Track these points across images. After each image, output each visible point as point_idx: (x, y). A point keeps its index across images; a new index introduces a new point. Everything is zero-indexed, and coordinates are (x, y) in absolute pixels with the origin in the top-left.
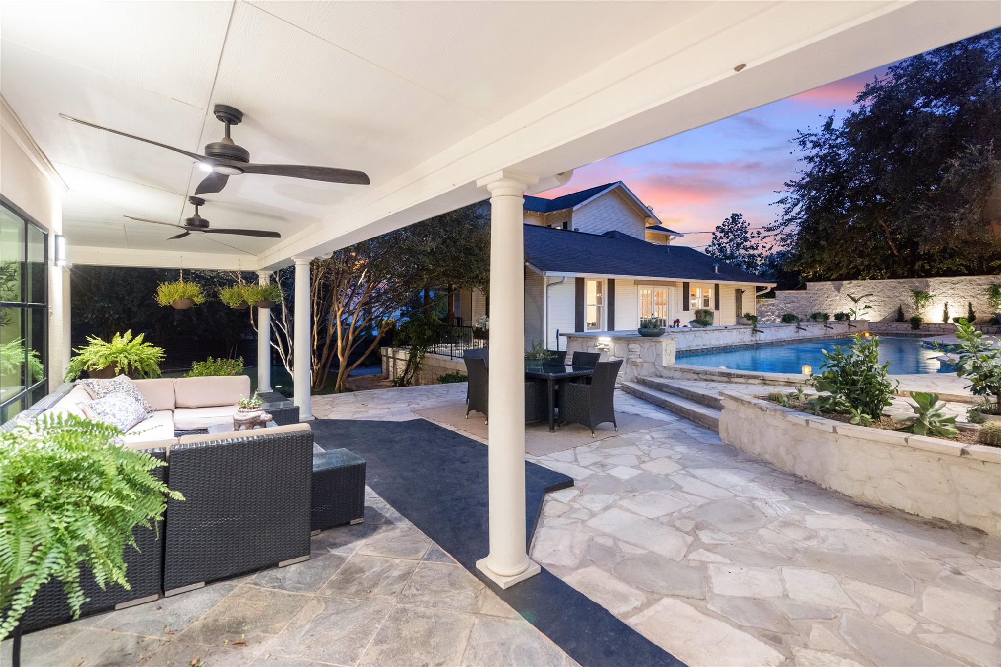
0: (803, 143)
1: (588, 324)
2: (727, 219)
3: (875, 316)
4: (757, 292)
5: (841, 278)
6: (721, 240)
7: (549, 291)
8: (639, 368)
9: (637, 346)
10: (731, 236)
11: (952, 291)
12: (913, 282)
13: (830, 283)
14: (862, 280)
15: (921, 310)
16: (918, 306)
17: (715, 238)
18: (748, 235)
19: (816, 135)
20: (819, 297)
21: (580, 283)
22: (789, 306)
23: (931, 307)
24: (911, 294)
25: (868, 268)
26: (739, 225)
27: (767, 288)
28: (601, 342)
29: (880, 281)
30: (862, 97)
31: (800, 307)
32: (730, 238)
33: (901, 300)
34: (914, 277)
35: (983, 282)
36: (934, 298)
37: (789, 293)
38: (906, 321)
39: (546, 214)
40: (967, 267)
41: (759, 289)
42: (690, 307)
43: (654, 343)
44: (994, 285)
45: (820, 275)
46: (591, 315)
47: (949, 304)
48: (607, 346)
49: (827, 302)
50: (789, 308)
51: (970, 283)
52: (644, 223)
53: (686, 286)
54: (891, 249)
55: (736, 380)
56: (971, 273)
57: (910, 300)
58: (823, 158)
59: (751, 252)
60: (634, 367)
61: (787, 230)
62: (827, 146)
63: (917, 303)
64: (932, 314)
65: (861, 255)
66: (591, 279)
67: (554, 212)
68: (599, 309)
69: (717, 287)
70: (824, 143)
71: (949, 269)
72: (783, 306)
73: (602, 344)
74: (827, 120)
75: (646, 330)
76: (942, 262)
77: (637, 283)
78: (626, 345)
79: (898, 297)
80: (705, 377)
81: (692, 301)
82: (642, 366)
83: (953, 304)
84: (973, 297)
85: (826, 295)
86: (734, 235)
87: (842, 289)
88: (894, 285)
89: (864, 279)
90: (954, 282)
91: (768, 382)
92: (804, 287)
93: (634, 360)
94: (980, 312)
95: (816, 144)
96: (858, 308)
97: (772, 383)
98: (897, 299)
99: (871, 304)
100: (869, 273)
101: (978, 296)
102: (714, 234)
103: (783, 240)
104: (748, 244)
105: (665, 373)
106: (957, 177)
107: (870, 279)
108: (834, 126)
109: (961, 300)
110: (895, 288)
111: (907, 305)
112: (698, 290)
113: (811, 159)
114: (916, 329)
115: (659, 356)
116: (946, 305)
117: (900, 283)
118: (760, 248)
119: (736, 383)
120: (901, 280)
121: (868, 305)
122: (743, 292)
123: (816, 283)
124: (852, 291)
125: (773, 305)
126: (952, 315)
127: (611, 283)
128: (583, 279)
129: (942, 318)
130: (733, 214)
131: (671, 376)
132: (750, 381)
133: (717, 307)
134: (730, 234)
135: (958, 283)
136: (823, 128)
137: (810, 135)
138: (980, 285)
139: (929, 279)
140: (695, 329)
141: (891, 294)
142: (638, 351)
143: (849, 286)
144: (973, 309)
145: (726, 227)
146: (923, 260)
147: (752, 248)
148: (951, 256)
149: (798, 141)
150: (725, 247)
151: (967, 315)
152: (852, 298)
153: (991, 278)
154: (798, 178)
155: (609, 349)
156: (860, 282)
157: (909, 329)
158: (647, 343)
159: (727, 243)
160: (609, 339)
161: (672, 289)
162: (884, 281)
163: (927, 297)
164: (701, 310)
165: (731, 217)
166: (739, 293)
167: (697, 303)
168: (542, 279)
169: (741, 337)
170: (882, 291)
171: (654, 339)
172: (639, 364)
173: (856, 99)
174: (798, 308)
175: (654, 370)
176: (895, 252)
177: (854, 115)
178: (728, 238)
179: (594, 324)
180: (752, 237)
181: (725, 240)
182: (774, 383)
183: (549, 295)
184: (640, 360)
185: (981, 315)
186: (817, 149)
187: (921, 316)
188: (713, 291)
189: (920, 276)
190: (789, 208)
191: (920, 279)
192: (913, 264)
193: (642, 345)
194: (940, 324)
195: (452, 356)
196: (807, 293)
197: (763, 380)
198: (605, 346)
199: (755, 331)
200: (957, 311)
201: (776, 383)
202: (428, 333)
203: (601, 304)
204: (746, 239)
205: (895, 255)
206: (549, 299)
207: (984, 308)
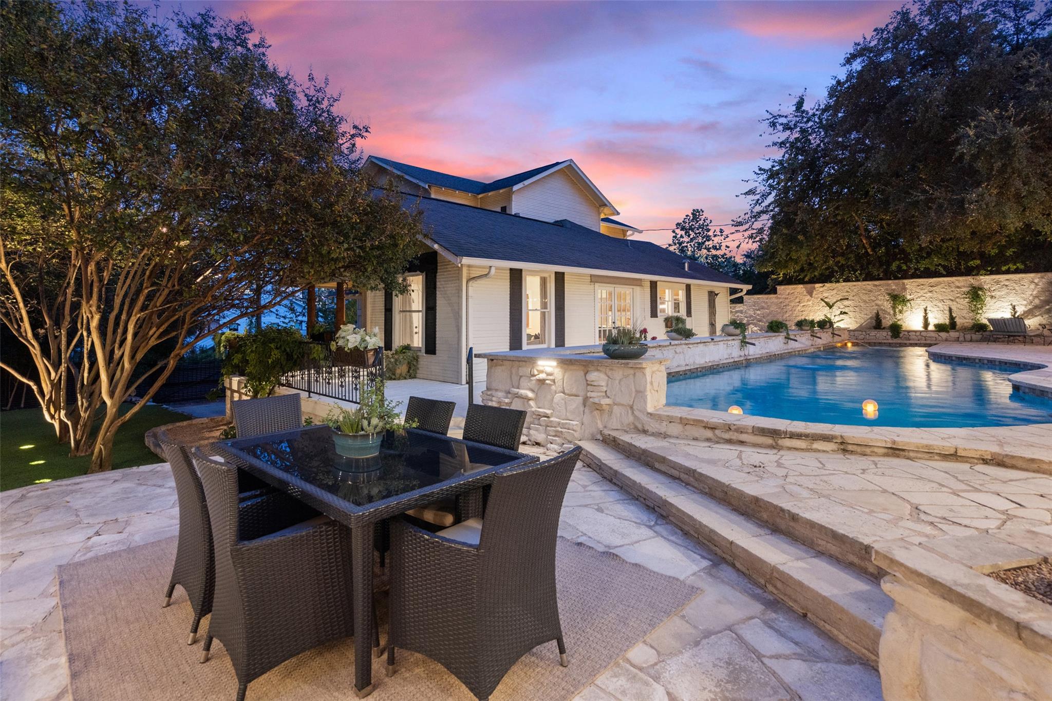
0: (773, 125)
1: (529, 336)
2: (687, 216)
3: (851, 323)
4: (731, 295)
5: (813, 281)
6: (681, 240)
7: (470, 288)
8: (606, 416)
9: (602, 376)
10: (692, 235)
11: (930, 294)
12: (888, 285)
13: (801, 286)
14: (836, 282)
15: (899, 316)
16: (895, 312)
17: (675, 237)
18: (710, 233)
19: (786, 117)
20: (790, 302)
21: (516, 278)
22: (758, 312)
23: (909, 312)
24: (887, 297)
25: (842, 268)
26: (701, 222)
27: (742, 290)
28: (541, 368)
29: (854, 283)
30: (849, 61)
31: (770, 313)
32: (691, 237)
33: (877, 305)
34: (890, 279)
35: (962, 284)
36: (912, 302)
37: (758, 298)
38: (884, 328)
39: (480, 196)
40: (944, 267)
41: (733, 291)
42: (659, 314)
43: (632, 371)
44: (974, 287)
45: (791, 278)
46: (532, 324)
47: (928, 309)
48: (551, 374)
49: (799, 308)
50: (758, 315)
51: (949, 285)
52: (599, 214)
53: (654, 285)
54: (865, 248)
55: (787, 442)
56: (950, 273)
57: (887, 305)
58: (793, 145)
59: (714, 252)
60: (596, 413)
61: (758, 225)
62: (798, 129)
63: (894, 308)
64: (912, 320)
65: (835, 254)
66: (533, 273)
67: (490, 194)
68: (543, 315)
69: (688, 287)
70: (795, 125)
71: (927, 269)
72: (752, 313)
73: (542, 372)
74: (797, 99)
75: (616, 347)
76: (918, 262)
77: (594, 279)
78: (582, 373)
79: (874, 301)
80: (727, 436)
81: (660, 307)
82: (611, 413)
83: (932, 309)
84: (952, 300)
85: (797, 300)
86: (696, 234)
87: (815, 292)
88: (869, 287)
89: (838, 282)
90: (932, 284)
91: (850, 448)
92: (774, 291)
93: (596, 400)
94: (960, 318)
95: (787, 127)
96: (833, 314)
97: (859, 449)
98: (873, 304)
99: (846, 310)
100: (842, 274)
101: (957, 300)
102: (674, 232)
103: (751, 237)
104: (709, 244)
105: (653, 426)
106: (973, 148)
107: (844, 281)
108: (806, 107)
109: (940, 304)
110: (870, 291)
111: (884, 310)
112: (667, 291)
113: (782, 144)
114: (896, 338)
115: (640, 393)
116: (925, 310)
117: (876, 286)
118: (723, 248)
119: (789, 449)
120: (877, 283)
121: (843, 310)
122: (717, 295)
123: (787, 287)
124: (825, 295)
125: (741, 312)
126: (933, 321)
127: (560, 278)
128: (520, 271)
129: (922, 325)
130: (694, 210)
131: (663, 430)
132: (818, 445)
133: (689, 313)
134: (691, 233)
135: (936, 285)
136: (794, 108)
137: (780, 116)
138: (958, 287)
139: (906, 281)
140: (676, 342)
141: (866, 298)
142: (603, 384)
143: (821, 289)
144: (954, 315)
145: (687, 225)
146: (899, 259)
147: (715, 248)
148: (929, 255)
149: (768, 121)
150: (687, 246)
151: (947, 322)
152: (827, 304)
153: (970, 280)
154: (767, 165)
155: (554, 381)
156: (834, 285)
157: (889, 337)
158: (619, 370)
159: (688, 243)
160: (554, 363)
161: (638, 289)
162: (859, 283)
163: (904, 301)
164: (672, 317)
165: (692, 214)
166: (712, 295)
167: (666, 307)
168: (460, 270)
169: (729, 351)
170: (857, 294)
171: (632, 362)
172: (604, 407)
173: (843, 61)
174: (768, 315)
175: (631, 418)
176: (869, 250)
177: (839, 82)
178: (689, 236)
179: (536, 337)
180: (715, 236)
181: (686, 239)
182: (864, 449)
183: (470, 293)
184: (607, 401)
185: (961, 321)
186: (788, 132)
187: (899, 323)
188: (685, 292)
189: (896, 278)
190: (758, 200)
191: (897, 281)
192: (889, 264)
193: (609, 373)
194: (921, 332)
195: (309, 392)
196: (777, 298)
197: (842, 443)
198: (548, 374)
199: (744, 343)
200: (937, 317)
201: (868, 450)
202: (276, 354)
203: (546, 308)
204: (708, 238)
205: (869, 255)
206: (470, 300)
207: (964, 313)
